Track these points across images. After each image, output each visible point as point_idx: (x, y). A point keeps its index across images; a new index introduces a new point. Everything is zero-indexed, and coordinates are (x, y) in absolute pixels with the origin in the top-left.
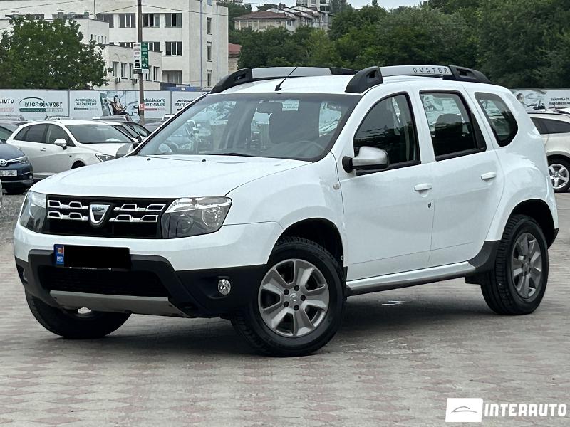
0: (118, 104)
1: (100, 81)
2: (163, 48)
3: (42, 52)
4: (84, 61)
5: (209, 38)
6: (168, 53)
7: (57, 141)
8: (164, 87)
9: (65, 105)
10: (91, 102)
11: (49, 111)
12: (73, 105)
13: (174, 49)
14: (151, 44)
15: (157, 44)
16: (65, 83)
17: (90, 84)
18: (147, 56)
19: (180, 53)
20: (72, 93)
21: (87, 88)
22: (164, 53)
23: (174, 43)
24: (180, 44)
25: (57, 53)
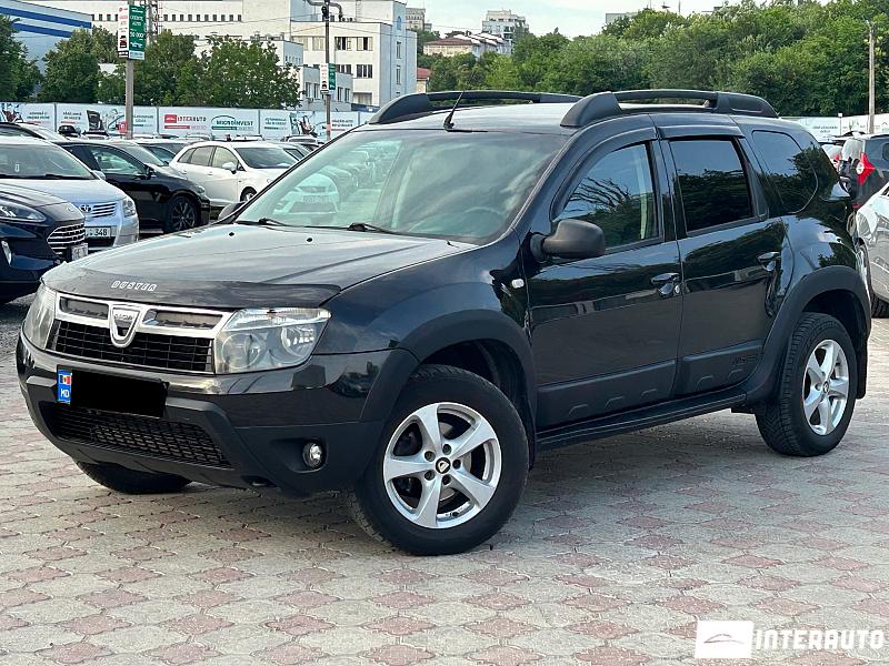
0: (307, 124)
1: (294, 102)
2: (354, 71)
3: (239, 72)
4: (279, 82)
5: (398, 62)
6: (359, 75)
7: (225, 165)
8: (355, 108)
9: (255, 125)
10: (281, 121)
11: (241, 129)
12: (263, 125)
13: (365, 71)
14: (343, 66)
15: (349, 67)
16: (260, 103)
17: (284, 104)
18: (334, 77)
19: (370, 76)
20: (263, 111)
21: (281, 108)
22: (355, 76)
23: (365, 66)
24: (370, 67)
25: (253, 74)
